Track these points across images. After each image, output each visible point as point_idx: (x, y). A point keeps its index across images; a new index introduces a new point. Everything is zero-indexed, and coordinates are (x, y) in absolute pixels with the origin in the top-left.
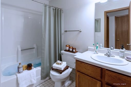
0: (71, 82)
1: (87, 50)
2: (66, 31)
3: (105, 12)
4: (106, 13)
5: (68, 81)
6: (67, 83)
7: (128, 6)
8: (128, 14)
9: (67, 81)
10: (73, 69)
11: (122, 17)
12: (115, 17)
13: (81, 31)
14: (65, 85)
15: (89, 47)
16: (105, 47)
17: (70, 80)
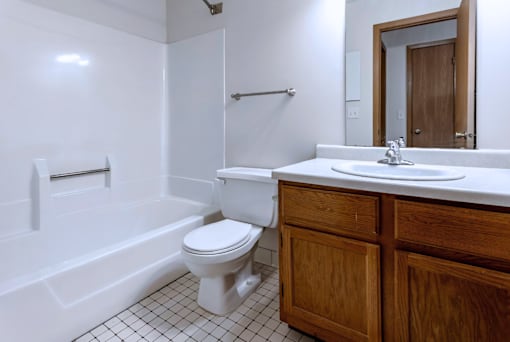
0: (259, 280)
1: (314, 156)
2: (237, 97)
3: (375, 26)
4: (378, 31)
5: (246, 278)
6: (243, 286)
7: (458, 6)
8: (455, 37)
9: (242, 276)
10: (264, 228)
11: (432, 49)
12: (408, 47)
13: (291, 95)
14: (236, 291)
15: (319, 146)
16: (374, 145)
17: (254, 273)
